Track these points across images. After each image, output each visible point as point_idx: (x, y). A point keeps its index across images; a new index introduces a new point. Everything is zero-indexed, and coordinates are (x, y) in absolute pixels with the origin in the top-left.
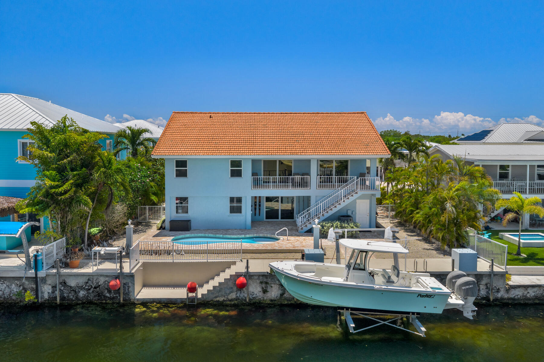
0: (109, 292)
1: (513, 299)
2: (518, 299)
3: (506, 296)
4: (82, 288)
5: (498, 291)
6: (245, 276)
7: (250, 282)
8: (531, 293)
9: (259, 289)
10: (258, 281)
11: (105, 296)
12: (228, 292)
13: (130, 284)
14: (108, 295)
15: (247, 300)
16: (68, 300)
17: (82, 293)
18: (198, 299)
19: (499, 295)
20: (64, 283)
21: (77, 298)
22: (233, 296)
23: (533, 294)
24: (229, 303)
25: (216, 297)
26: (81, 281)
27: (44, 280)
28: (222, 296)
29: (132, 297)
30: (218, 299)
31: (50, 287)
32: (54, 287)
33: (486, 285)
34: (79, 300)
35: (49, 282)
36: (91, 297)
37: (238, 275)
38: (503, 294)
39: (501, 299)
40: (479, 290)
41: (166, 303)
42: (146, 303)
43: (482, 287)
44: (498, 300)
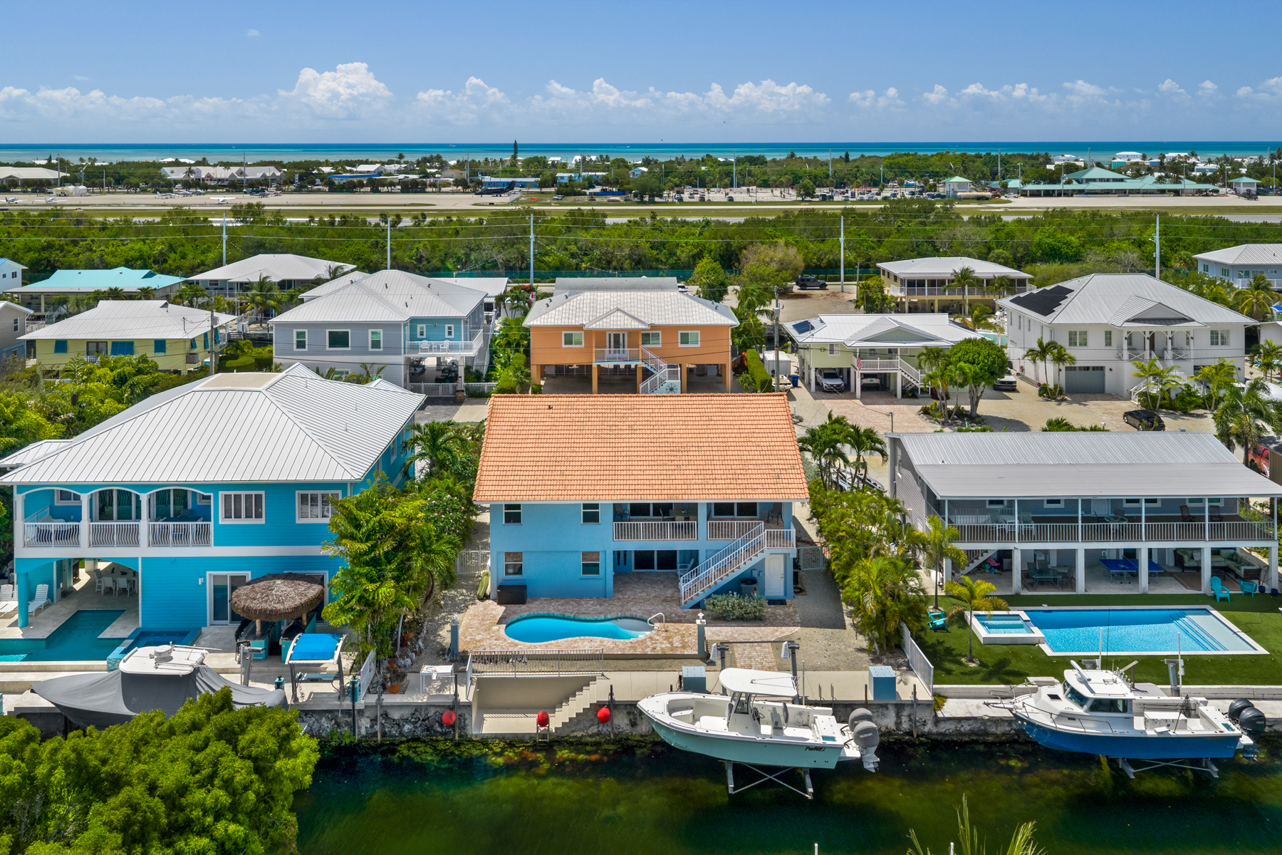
0: (441, 725)
1: (944, 734)
2: (950, 734)
3: (935, 730)
4: (407, 721)
5: (924, 724)
6: (609, 707)
7: (615, 712)
8: (966, 727)
9: (626, 721)
10: (625, 712)
11: (436, 732)
12: (587, 725)
13: (467, 716)
14: (439, 729)
15: (612, 736)
16: (390, 736)
17: (407, 728)
18: (551, 734)
19: (926, 729)
20: (385, 716)
21: (401, 734)
22: (594, 730)
23: (968, 728)
24: (589, 739)
25: (573, 732)
26: (406, 713)
27: (361, 712)
28: (580, 730)
29: (469, 733)
30: (575, 734)
31: (368, 720)
32: (374, 720)
33: (909, 716)
34: (403, 736)
35: (367, 714)
36: (419, 732)
37: (600, 705)
38: (929, 727)
39: (929, 734)
40: (901, 723)
41: (511, 741)
42: (485, 741)
43: (904, 719)
44: (923, 735)
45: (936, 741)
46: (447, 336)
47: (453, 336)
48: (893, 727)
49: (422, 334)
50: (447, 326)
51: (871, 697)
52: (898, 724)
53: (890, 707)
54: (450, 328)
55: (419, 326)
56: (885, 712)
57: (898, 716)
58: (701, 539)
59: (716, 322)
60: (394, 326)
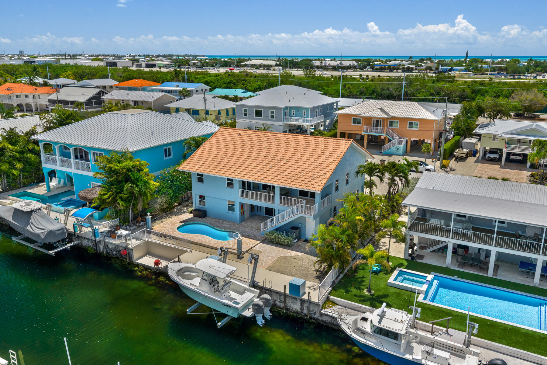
1: (324, 322)
2: (328, 323)
3: (320, 318)
5: (315, 313)
13: (132, 254)
14: (124, 256)
16: (109, 254)
17: (114, 252)
18: (158, 269)
19: (316, 316)
20: (107, 246)
26: (113, 247)
27: (100, 242)
29: (133, 260)
31: (102, 246)
33: (307, 307)
34: (113, 255)
35: (102, 243)
38: (317, 316)
39: (317, 320)
40: (303, 309)
41: (146, 268)
42: (138, 265)
43: (305, 308)
44: (314, 319)
45: (319, 323)
46: (303, 116)
47: (306, 116)
48: (299, 310)
49: (293, 114)
50: (303, 111)
51: (287, 292)
52: (302, 309)
53: (298, 300)
54: (305, 112)
55: (292, 110)
56: (296, 302)
57: (302, 305)
58: (276, 203)
59: (428, 118)
60: (279, 108)
